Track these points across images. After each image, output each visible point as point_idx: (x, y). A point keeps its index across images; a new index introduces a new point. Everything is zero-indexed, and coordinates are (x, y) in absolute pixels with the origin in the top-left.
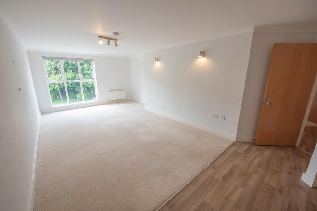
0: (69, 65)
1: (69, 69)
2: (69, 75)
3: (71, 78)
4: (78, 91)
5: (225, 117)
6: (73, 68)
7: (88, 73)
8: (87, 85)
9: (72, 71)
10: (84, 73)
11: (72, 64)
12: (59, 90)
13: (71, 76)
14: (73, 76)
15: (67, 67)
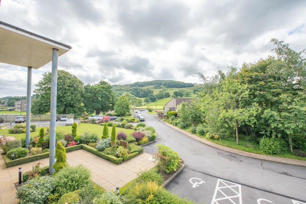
0: (255, 96)
1: (254, 102)
2: (253, 110)
3: (255, 115)
4: (263, 135)
6: (261, 100)
7: (289, 108)
8: (282, 129)
9: (259, 106)
10: (279, 107)
11: (261, 94)
12: (235, 128)
13: (256, 111)
14: (259, 111)
15: (251, 99)
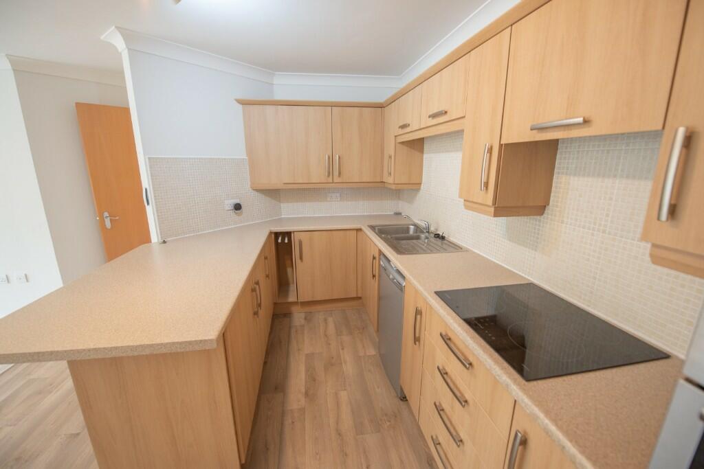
5: (26, 275)
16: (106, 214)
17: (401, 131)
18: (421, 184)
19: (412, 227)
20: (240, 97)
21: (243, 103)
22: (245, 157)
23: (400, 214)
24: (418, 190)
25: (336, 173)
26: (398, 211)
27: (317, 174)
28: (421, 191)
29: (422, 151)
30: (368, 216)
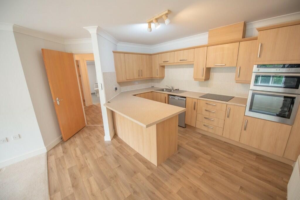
16: (57, 99)
17: (163, 63)
18: (164, 77)
19: (165, 89)
20: (114, 50)
21: (114, 52)
22: (115, 71)
23: (153, 87)
24: (163, 79)
25: (141, 75)
26: (153, 86)
27: (136, 76)
28: (164, 79)
29: (164, 68)
30: (145, 88)
